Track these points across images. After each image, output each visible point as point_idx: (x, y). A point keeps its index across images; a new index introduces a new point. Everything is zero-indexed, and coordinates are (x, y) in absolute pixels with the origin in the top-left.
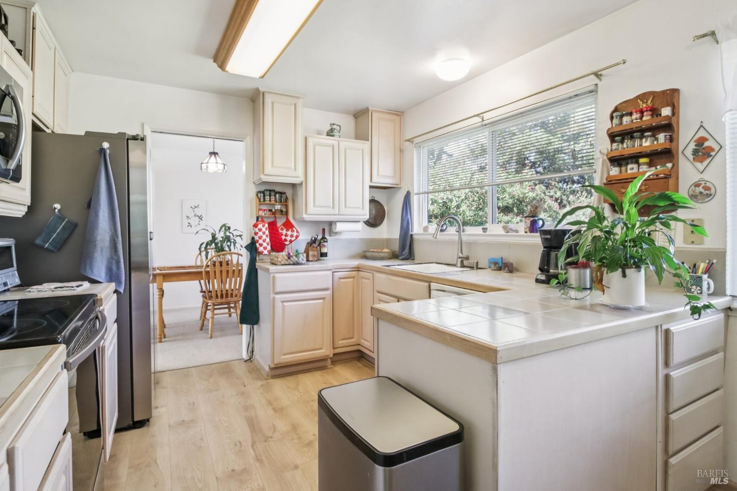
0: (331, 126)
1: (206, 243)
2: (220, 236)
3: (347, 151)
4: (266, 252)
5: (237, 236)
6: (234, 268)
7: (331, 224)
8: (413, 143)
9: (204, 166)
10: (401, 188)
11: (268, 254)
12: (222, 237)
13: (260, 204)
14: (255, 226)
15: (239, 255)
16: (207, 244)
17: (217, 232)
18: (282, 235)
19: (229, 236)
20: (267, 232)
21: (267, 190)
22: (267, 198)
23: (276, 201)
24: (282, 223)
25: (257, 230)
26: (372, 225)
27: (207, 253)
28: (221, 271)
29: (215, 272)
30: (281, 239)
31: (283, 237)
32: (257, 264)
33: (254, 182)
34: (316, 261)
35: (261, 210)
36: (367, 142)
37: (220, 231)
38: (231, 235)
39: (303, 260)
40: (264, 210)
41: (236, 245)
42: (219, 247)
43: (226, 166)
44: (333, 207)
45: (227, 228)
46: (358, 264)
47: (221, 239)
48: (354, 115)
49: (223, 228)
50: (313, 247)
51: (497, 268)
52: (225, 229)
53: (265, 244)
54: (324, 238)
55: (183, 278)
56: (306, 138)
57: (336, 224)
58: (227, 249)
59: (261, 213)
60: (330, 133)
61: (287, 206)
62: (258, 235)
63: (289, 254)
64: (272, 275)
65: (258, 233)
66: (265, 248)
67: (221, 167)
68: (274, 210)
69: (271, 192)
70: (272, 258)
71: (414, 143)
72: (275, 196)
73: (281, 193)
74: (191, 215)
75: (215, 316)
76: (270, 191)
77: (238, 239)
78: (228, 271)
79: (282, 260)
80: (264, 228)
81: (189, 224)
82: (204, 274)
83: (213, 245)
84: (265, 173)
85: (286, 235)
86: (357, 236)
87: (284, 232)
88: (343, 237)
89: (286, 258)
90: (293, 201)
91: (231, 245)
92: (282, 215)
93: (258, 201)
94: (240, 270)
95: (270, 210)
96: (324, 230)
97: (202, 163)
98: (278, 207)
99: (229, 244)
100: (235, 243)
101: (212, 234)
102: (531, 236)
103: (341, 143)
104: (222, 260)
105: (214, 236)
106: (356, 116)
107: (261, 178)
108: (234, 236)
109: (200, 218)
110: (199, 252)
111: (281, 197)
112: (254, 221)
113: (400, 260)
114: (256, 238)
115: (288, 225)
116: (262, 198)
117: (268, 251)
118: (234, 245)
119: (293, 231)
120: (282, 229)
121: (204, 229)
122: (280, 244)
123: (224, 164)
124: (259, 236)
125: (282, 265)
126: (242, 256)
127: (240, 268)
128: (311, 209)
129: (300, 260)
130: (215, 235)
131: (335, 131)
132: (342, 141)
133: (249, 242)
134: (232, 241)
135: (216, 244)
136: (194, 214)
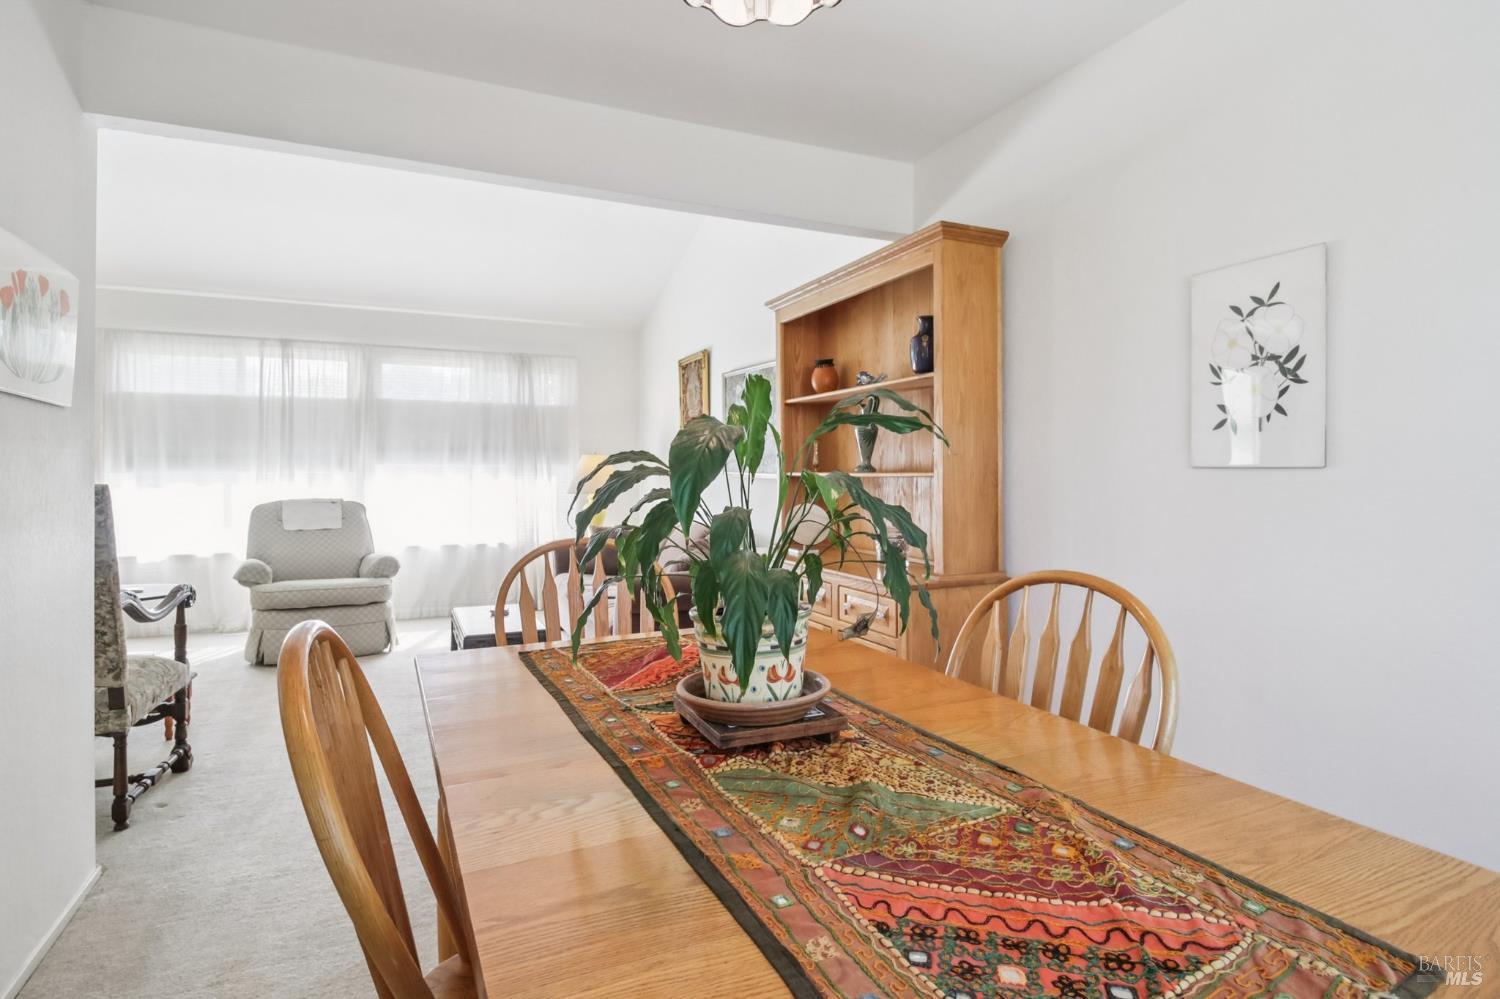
109: (1290, 366)
136: (1252, 350)
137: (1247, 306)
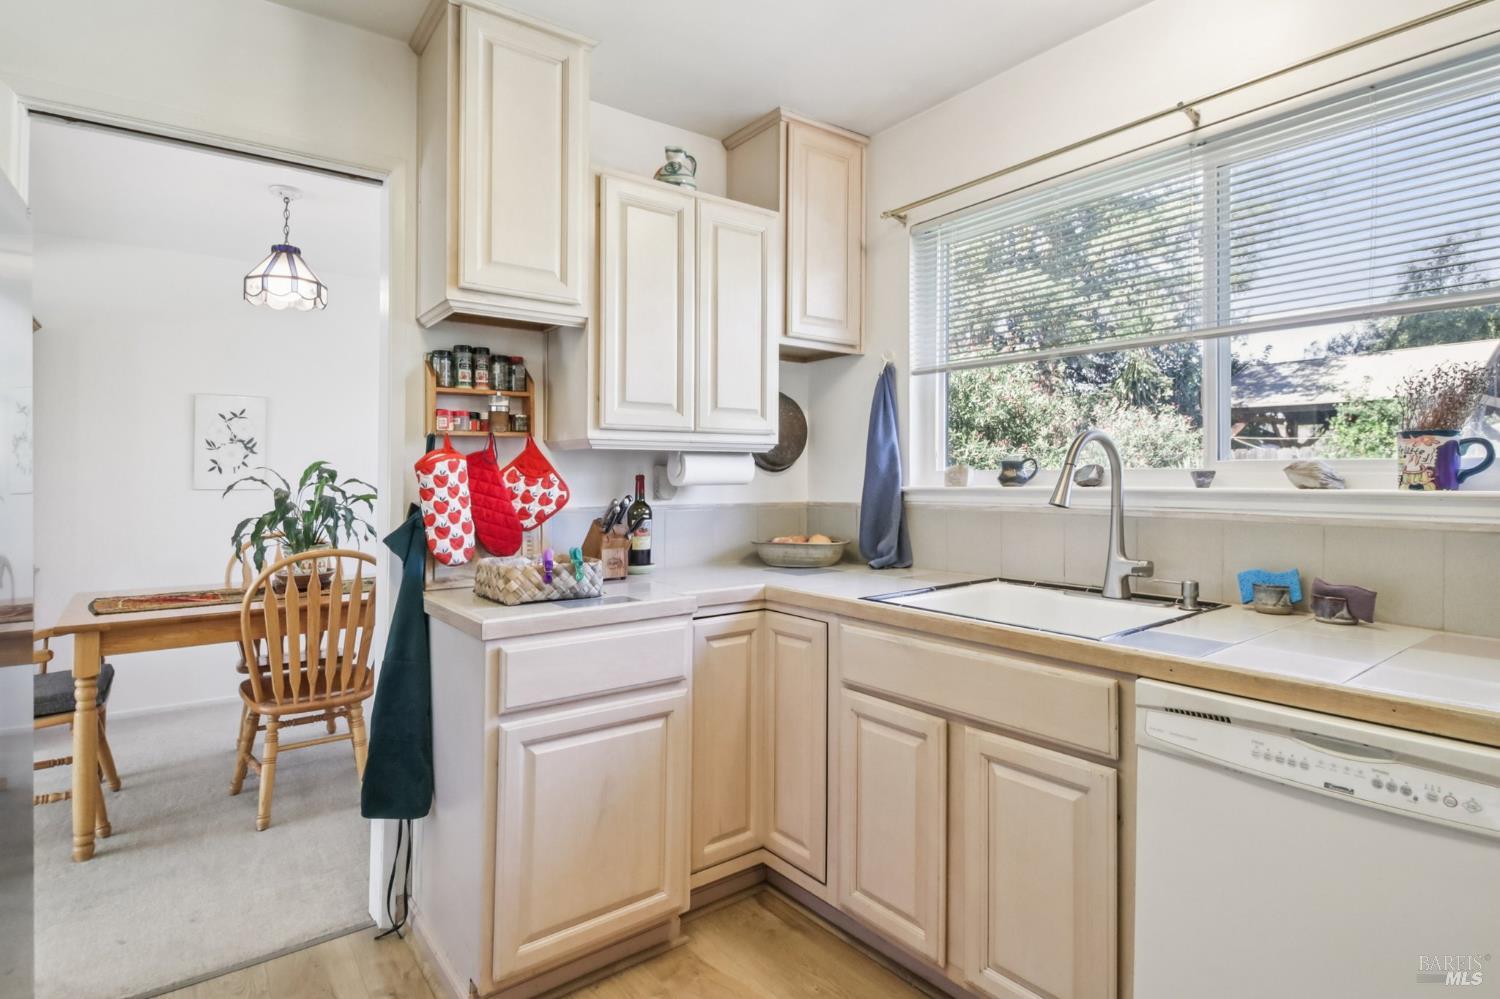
0: (668, 157)
1: (255, 521)
2: (302, 500)
3: (721, 232)
4: (458, 556)
5: (358, 498)
6: (346, 598)
7: (662, 461)
8: (905, 224)
9: (254, 285)
10: (862, 355)
11: (466, 561)
12: (310, 502)
13: (439, 393)
14: (424, 467)
15: (362, 557)
16: (260, 524)
17: (295, 487)
18: (514, 496)
19: (333, 500)
20: (464, 490)
21: (462, 348)
22: (464, 373)
23: (492, 386)
24: (511, 458)
25: (429, 481)
26: (774, 464)
27: (261, 551)
28: (303, 611)
29: (282, 613)
30: (510, 512)
31: (517, 505)
32: (428, 598)
33: (418, 320)
34: (623, 578)
35: (444, 413)
36: (772, 213)
37: (302, 483)
38: (338, 497)
39: (592, 582)
40: (454, 414)
41: (354, 524)
42: (299, 532)
43: (323, 291)
44: (680, 409)
45: (326, 475)
46: (765, 590)
47: (308, 508)
48: (723, 142)
49: (314, 477)
50: (615, 535)
51: (1285, 605)
52: (320, 477)
53: (456, 530)
54: (640, 504)
55: (171, 637)
56: (598, 180)
57: (682, 462)
58: (325, 536)
59: (442, 423)
60: (668, 173)
61: (526, 403)
62: (435, 498)
63: (548, 564)
64: (490, 648)
65: (432, 491)
66: (457, 543)
67: (308, 289)
68: (485, 416)
69: (477, 356)
70: (483, 576)
71: (909, 225)
72: (490, 369)
73: (509, 361)
74: (221, 438)
75: (281, 755)
76: (474, 351)
77: (360, 508)
78: (324, 609)
79: (522, 585)
80: (455, 475)
81: (213, 465)
82: (244, 623)
83: (280, 526)
84: (462, 284)
85: (527, 498)
86: (730, 498)
87: (521, 487)
88: (696, 499)
89: (538, 578)
90: (548, 388)
91: (336, 526)
92: (512, 430)
93: (432, 381)
94: (364, 605)
95: (475, 416)
96: (640, 479)
97: (247, 277)
98: (500, 404)
99: (330, 522)
100: (350, 519)
101: (277, 492)
102: (1441, 499)
103: (704, 208)
104: (307, 572)
105: (282, 502)
106: (728, 143)
107: (446, 301)
108: (346, 498)
109: (249, 446)
110: (234, 549)
111: (511, 372)
112: (420, 451)
113: (872, 567)
114: (427, 507)
115: (533, 465)
116: (446, 374)
117: (467, 552)
118: (348, 526)
119: (548, 484)
120: (513, 478)
121: (252, 478)
122: (509, 527)
123: (319, 284)
124: (436, 504)
125: (523, 603)
126: (372, 561)
127: (365, 596)
128: (613, 411)
129: (586, 586)
130: (287, 497)
131: (682, 171)
132: (708, 201)
133: (400, 520)
134: (342, 512)
135: (290, 525)
136: (229, 436)
137: (228, 416)
